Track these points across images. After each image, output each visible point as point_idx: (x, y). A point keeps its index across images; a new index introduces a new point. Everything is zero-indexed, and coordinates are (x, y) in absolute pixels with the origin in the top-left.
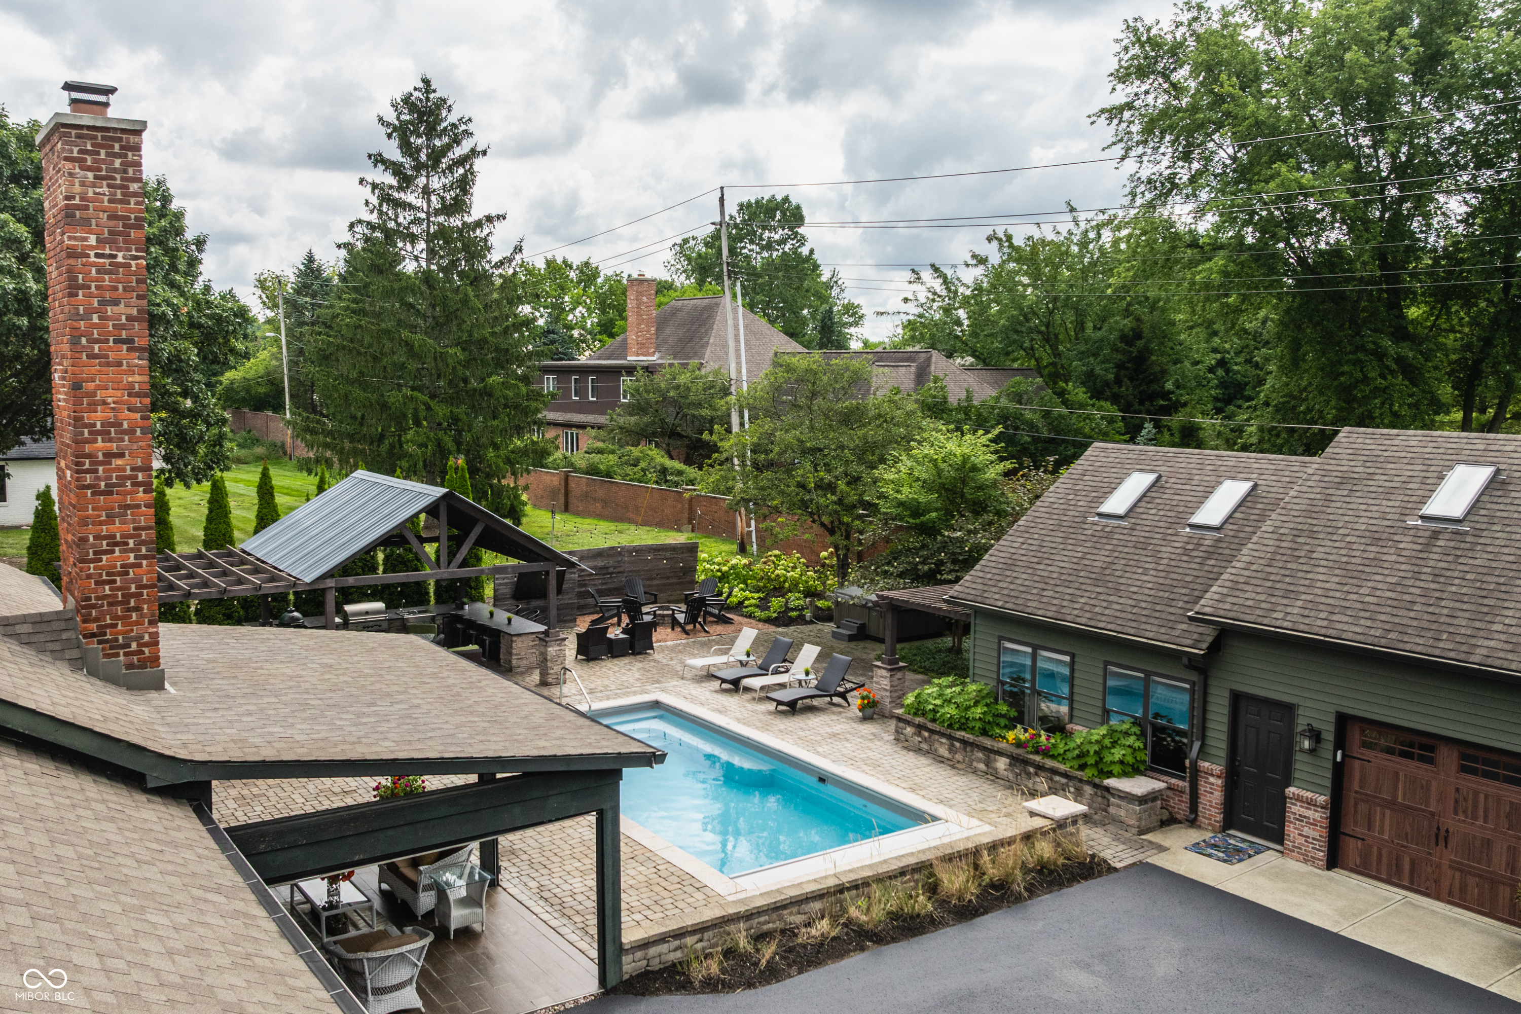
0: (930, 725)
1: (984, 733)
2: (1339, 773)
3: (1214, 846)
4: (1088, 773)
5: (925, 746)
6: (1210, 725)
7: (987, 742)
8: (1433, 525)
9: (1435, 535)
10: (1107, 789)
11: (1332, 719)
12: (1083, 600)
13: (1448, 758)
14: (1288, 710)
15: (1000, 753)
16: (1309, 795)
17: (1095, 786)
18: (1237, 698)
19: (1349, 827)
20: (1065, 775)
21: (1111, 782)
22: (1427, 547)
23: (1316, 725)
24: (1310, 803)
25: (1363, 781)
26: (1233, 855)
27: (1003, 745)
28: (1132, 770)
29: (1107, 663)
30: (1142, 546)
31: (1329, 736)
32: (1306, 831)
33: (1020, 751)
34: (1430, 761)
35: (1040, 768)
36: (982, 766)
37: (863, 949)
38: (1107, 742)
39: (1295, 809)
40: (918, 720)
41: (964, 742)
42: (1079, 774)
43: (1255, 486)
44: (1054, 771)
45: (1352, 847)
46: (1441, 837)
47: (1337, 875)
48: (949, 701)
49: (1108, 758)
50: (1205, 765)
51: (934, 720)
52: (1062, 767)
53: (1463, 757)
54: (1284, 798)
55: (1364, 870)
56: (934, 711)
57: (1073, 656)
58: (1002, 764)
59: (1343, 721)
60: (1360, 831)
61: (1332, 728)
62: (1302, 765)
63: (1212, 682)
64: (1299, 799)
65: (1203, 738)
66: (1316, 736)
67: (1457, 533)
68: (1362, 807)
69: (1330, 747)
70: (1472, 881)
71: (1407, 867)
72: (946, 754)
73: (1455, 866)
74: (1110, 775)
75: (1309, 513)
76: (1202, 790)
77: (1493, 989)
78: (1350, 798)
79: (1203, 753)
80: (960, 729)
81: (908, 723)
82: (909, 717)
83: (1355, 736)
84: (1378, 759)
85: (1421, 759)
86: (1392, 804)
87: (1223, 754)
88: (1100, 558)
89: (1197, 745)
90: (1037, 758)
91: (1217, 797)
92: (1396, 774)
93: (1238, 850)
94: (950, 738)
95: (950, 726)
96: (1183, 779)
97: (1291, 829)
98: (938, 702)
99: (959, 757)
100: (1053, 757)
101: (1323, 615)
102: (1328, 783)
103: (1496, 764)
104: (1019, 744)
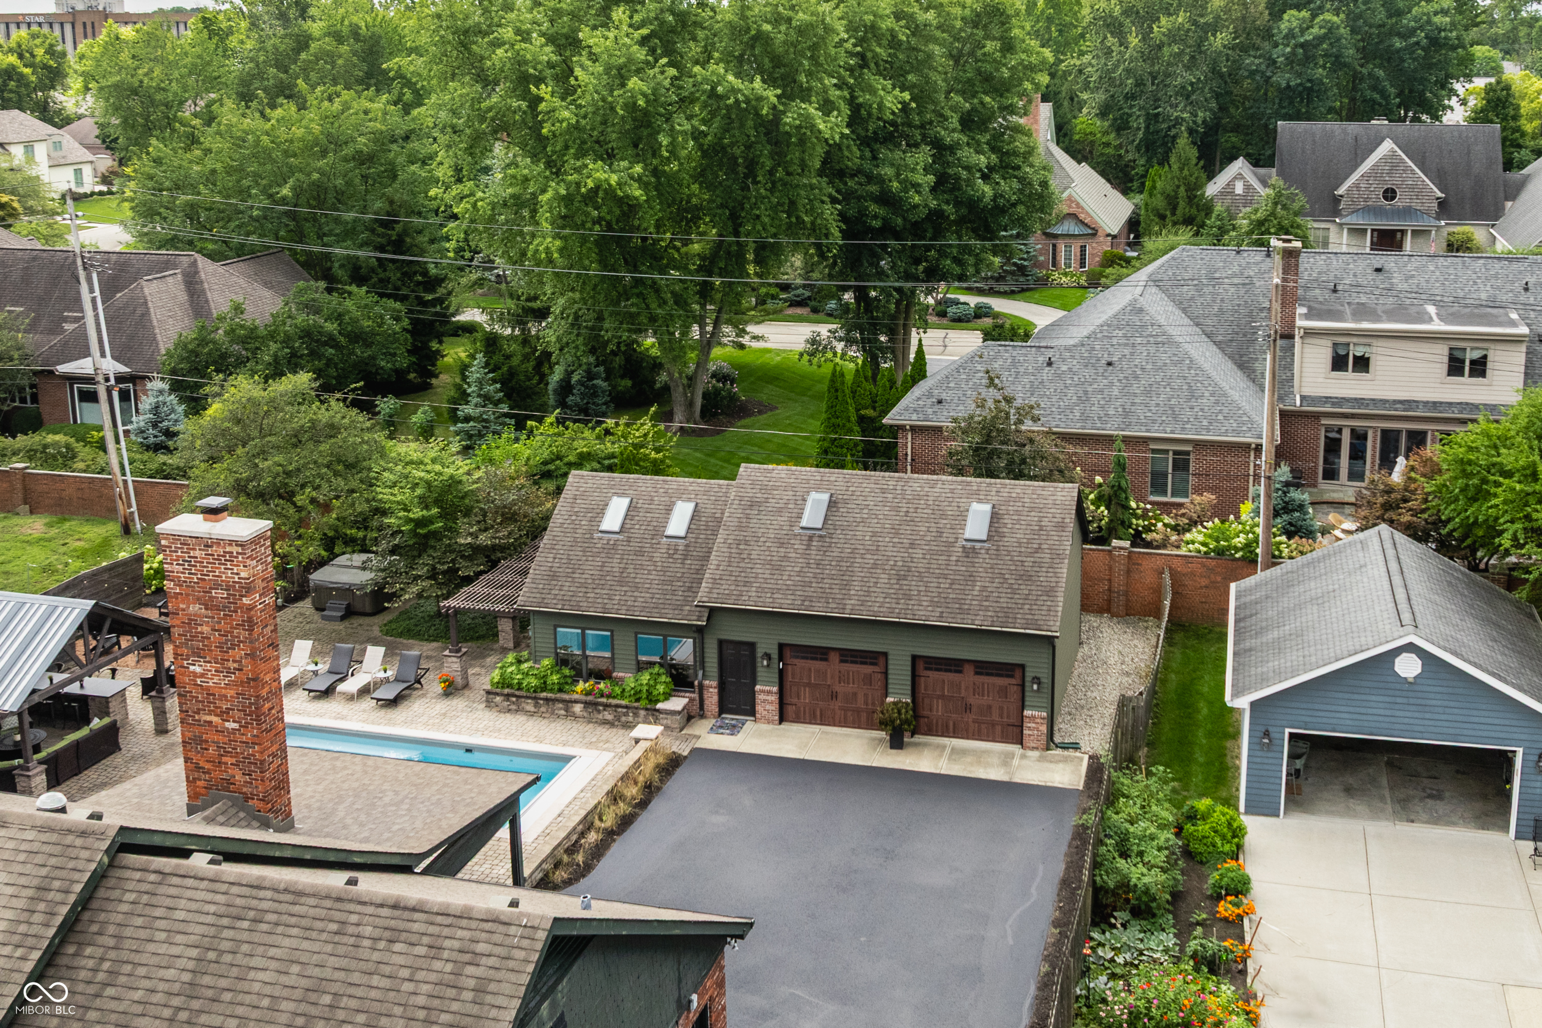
0: (517, 693)
1: (560, 690)
2: (781, 673)
3: (721, 727)
4: (643, 703)
5: (513, 707)
6: (706, 660)
7: (566, 697)
8: (809, 532)
9: (811, 538)
10: (658, 711)
11: (776, 647)
12: (617, 598)
13: (834, 657)
14: (752, 646)
15: (576, 702)
16: (768, 688)
17: (647, 709)
18: (721, 643)
19: (788, 700)
20: (626, 707)
21: (660, 706)
22: (809, 546)
23: (768, 651)
24: (769, 692)
25: (793, 675)
26: (734, 729)
27: (575, 696)
28: (667, 696)
29: (636, 634)
30: (640, 553)
31: (775, 656)
32: (768, 707)
33: (590, 698)
34: (826, 660)
35: (606, 706)
36: (563, 712)
37: (614, 840)
38: (652, 682)
39: (760, 697)
40: (506, 691)
41: (547, 700)
42: (636, 704)
43: (697, 505)
44: (617, 706)
45: (790, 710)
46: (834, 696)
47: (785, 726)
48: (527, 674)
49: (655, 693)
50: (707, 682)
51: (519, 689)
52: (624, 702)
53: (841, 655)
54: (754, 692)
55: (798, 720)
56: (520, 684)
57: (612, 632)
58: (578, 708)
59: (781, 647)
60: (795, 700)
61: (776, 652)
62: (761, 673)
63: (706, 636)
64: (763, 691)
65: (703, 668)
66: (768, 656)
67: (820, 536)
68: (794, 689)
69: (776, 661)
70: (849, 714)
71: (818, 713)
72: (533, 709)
73: (841, 708)
74: (657, 701)
75: (740, 528)
76: (705, 696)
77: (874, 765)
78: (787, 685)
79: (705, 676)
80: (542, 691)
81: (497, 694)
82: (498, 690)
83: (787, 653)
84: (800, 663)
85: (822, 659)
86: (809, 684)
87: (716, 674)
88: (615, 565)
89: (700, 673)
90: (604, 700)
91: (715, 698)
92: (810, 670)
93: (734, 726)
94: (535, 698)
95: (535, 691)
96: (694, 692)
97: (759, 708)
98: (519, 676)
99: (543, 709)
100: (614, 697)
101: (769, 595)
102: (777, 680)
103: (856, 657)
104: (588, 693)
